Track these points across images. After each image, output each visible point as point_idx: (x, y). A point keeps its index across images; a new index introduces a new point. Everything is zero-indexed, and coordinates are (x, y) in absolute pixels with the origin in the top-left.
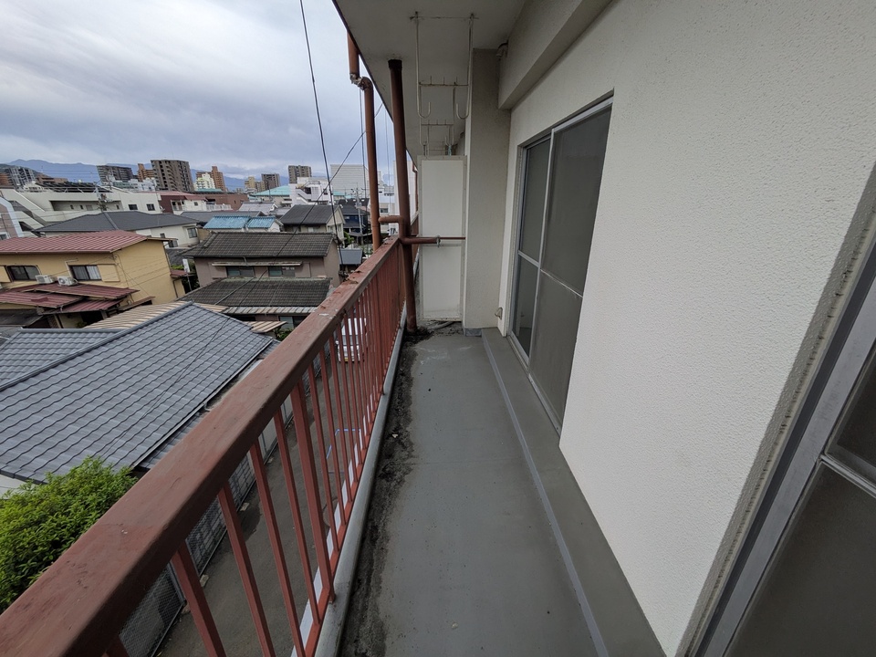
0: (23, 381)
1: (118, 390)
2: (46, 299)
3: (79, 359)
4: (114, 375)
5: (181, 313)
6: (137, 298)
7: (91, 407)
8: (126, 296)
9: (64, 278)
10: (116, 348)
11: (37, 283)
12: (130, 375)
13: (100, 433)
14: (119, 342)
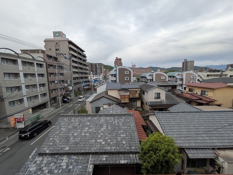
0: (175, 113)
1: (191, 125)
2: (193, 97)
3: (187, 113)
4: (192, 121)
5: (226, 113)
6: (216, 103)
7: (183, 126)
8: (212, 101)
9: (199, 93)
10: (197, 115)
11: (193, 93)
12: (196, 123)
13: (180, 133)
14: (199, 113)
